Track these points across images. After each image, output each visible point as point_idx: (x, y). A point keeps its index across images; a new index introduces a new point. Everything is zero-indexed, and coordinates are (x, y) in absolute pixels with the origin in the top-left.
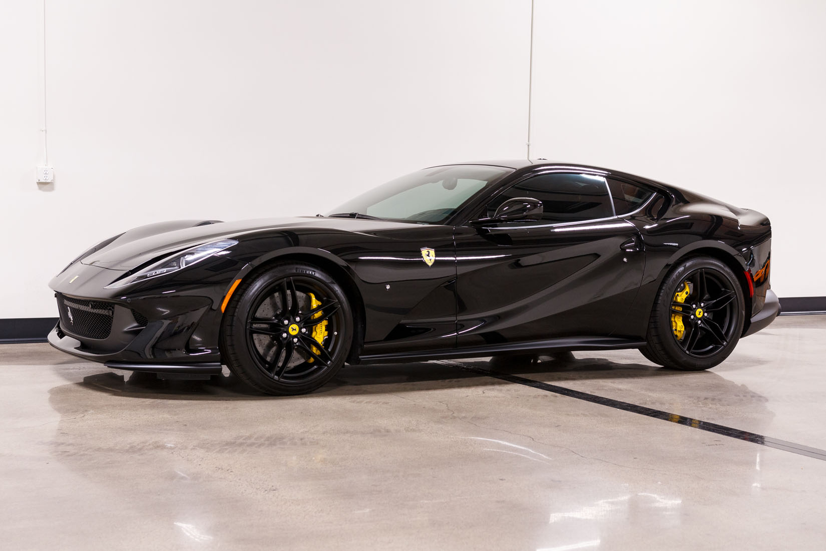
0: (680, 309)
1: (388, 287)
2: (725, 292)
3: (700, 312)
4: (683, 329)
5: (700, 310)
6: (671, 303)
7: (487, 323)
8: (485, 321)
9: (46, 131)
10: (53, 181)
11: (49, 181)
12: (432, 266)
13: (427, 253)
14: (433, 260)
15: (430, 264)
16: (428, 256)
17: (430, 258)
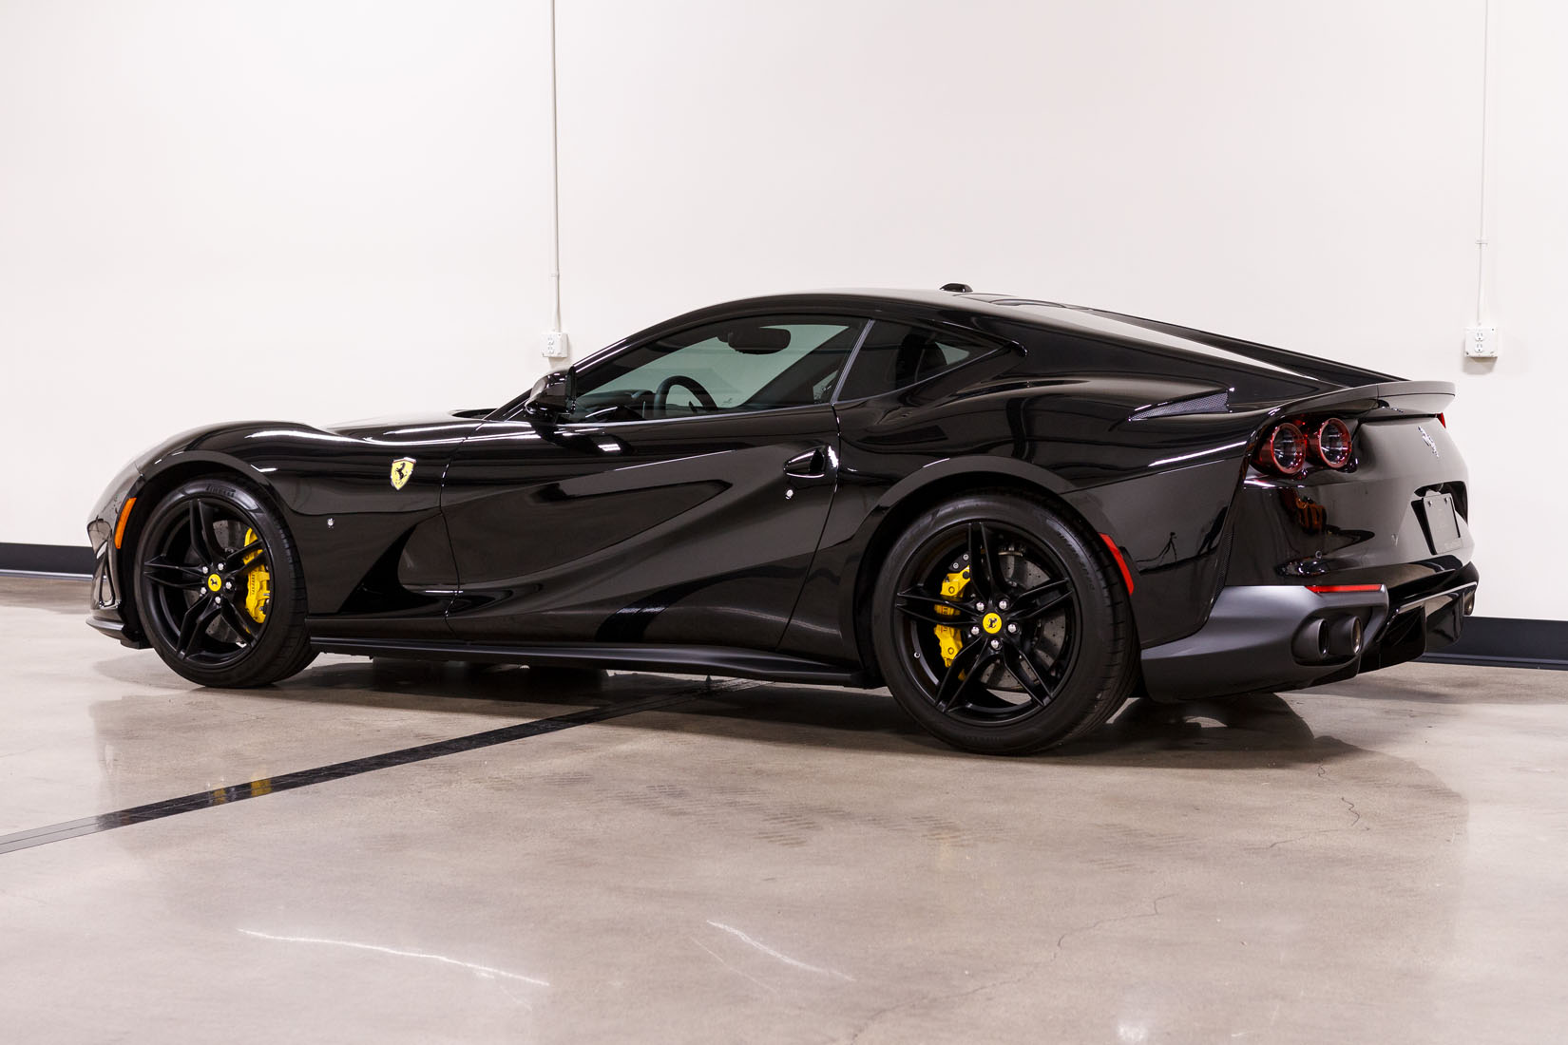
0: (951, 612)
1: (330, 523)
5: (994, 616)
6: (895, 593)
7: (512, 597)
8: (511, 593)
9: (558, 277)
10: (564, 355)
11: (555, 355)
12: (401, 489)
13: (400, 467)
14: (405, 480)
15: (398, 487)
16: (402, 471)
17: (402, 476)
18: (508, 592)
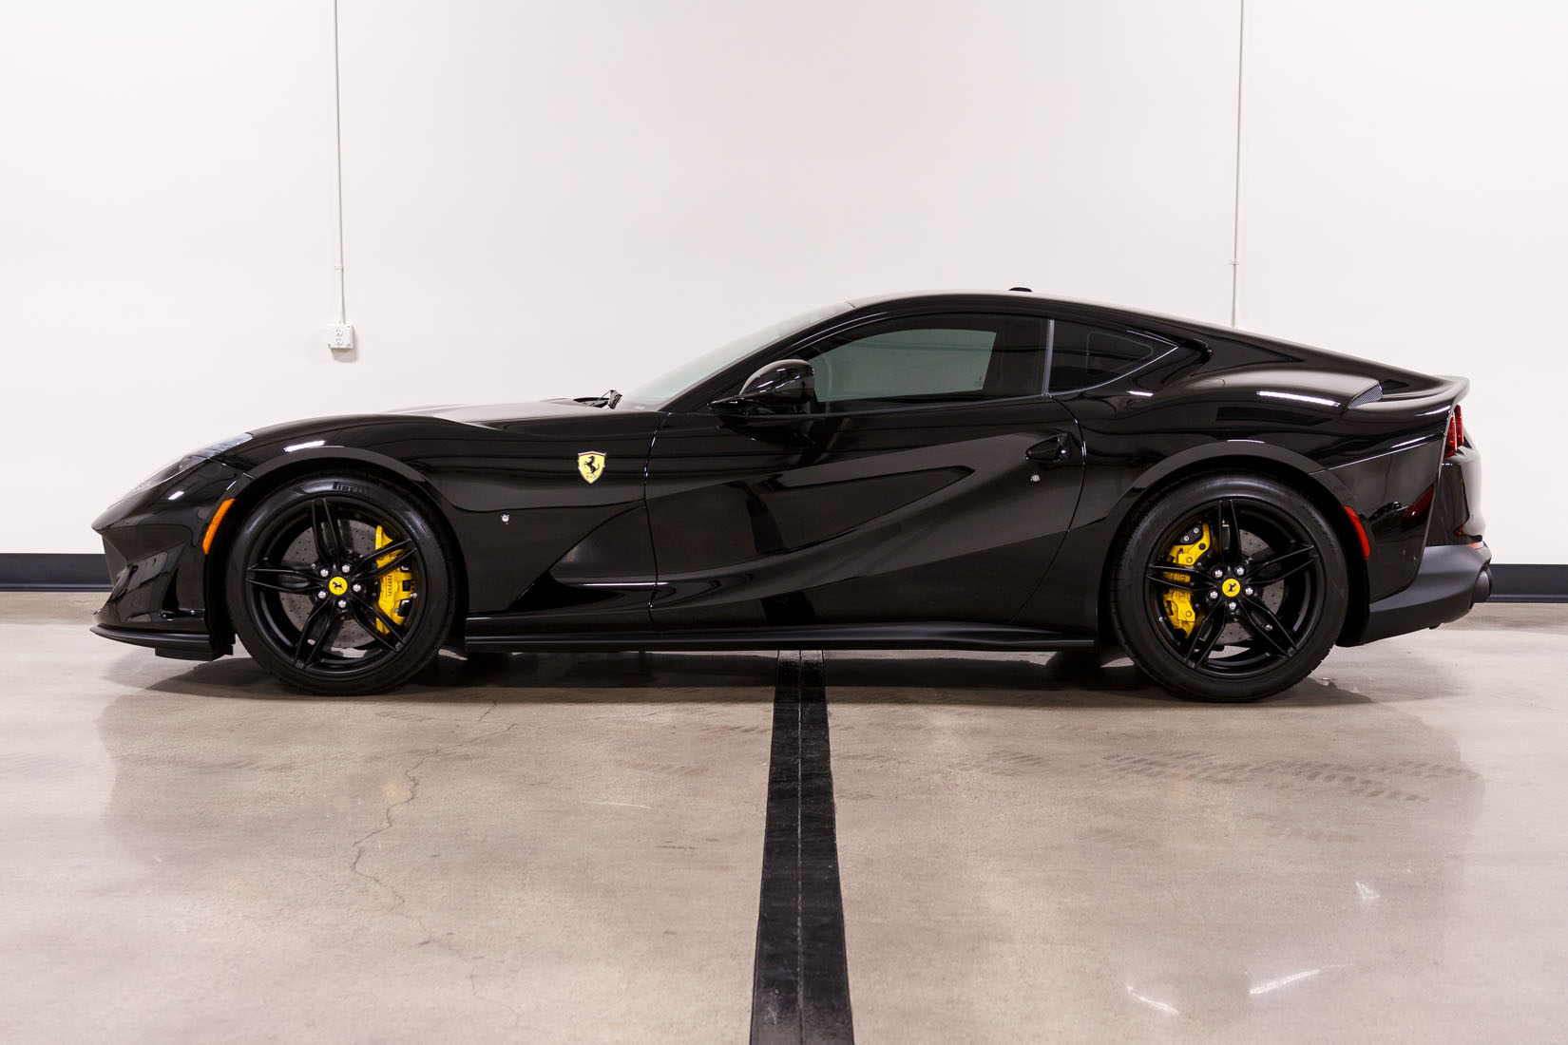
0: (1187, 579)
1: (505, 519)
2: (1298, 546)
3: (1232, 587)
4: (1192, 618)
5: (1232, 581)
6: (1148, 563)
7: (721, 587)
8: (719, 584)
9: (343, 270)
10: (351, 347)
11: (344, 346)
12: (595, 482)
13: (589, 460)
14: (598, 473)
15: (591, 480)
16: (591, 465)
17: (594, 470)
18: (715, 582)
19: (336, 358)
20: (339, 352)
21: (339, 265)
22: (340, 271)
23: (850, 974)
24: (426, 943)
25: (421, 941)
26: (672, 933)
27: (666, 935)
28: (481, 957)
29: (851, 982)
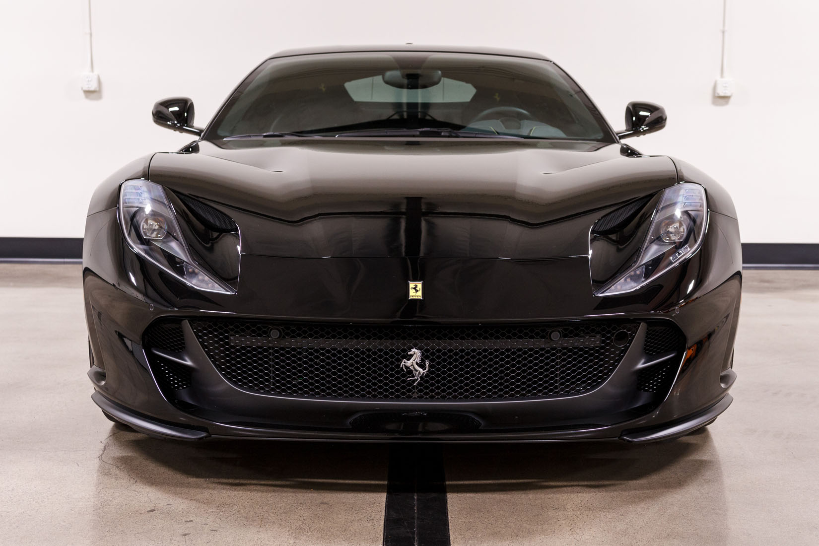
9: (91, 35)
10: (97, 89)
11: (92, 89)
19: (87, 97)
20: (90, 93)
21: (88, 31)
22: (88, 36)
23: (451, 532)
24: (152, 511)
25: (149, 509)
26: (326, 504)
27: (322, 505)
28: (192, 521)
29: (451, 538)
